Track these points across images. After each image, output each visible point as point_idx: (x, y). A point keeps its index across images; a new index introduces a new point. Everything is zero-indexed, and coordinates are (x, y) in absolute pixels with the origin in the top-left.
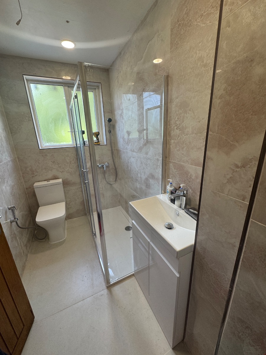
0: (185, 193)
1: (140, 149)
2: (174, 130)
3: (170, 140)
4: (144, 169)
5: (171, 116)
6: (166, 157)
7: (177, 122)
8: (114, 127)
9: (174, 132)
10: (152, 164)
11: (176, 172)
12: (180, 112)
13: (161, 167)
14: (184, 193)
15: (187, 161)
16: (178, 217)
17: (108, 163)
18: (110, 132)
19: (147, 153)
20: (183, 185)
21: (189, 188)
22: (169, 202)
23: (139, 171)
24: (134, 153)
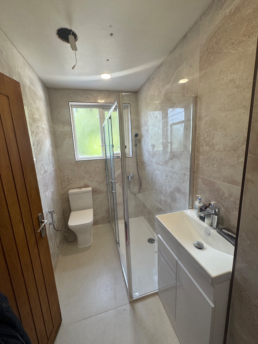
0: (217, 210)
1: (166, 163)
2: (203, 146)
3: (199, 156)
4: (169, 182)
5: (200, 133)
6: (194, 172)
7: (206, 139)
8: (140, 141)
9: (202, 148)
10: (179, 178)
11: (205, 187)
12: (210, 129)
13: (189, 182)
14: (215, 212)
15: (219, 178)
16: (209, 237)
17: (133, 174)
18: (136, 145)
19: (173, 167)
20: (214, 202)
21: (221, 206)
22: (197, 219)
23: (164, 184)
24: (160, 166)
